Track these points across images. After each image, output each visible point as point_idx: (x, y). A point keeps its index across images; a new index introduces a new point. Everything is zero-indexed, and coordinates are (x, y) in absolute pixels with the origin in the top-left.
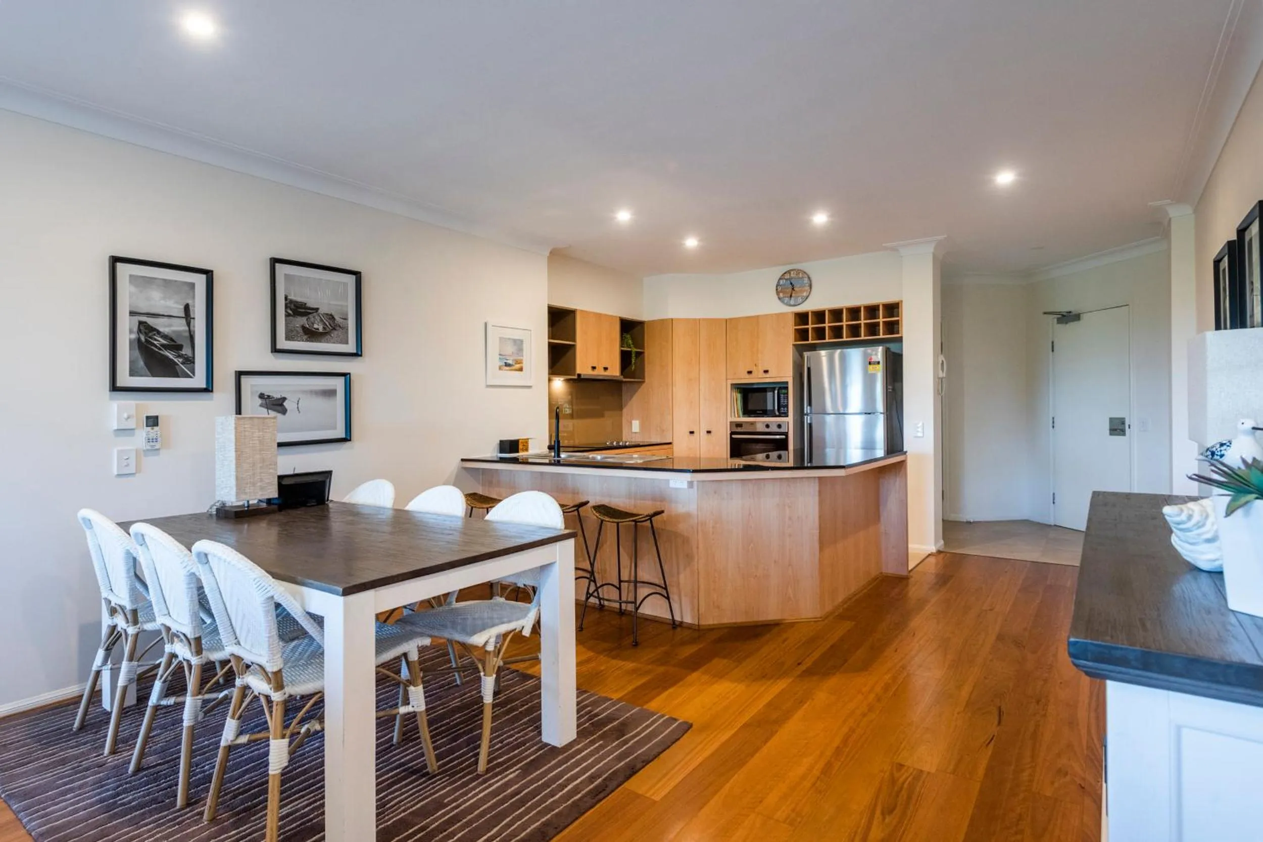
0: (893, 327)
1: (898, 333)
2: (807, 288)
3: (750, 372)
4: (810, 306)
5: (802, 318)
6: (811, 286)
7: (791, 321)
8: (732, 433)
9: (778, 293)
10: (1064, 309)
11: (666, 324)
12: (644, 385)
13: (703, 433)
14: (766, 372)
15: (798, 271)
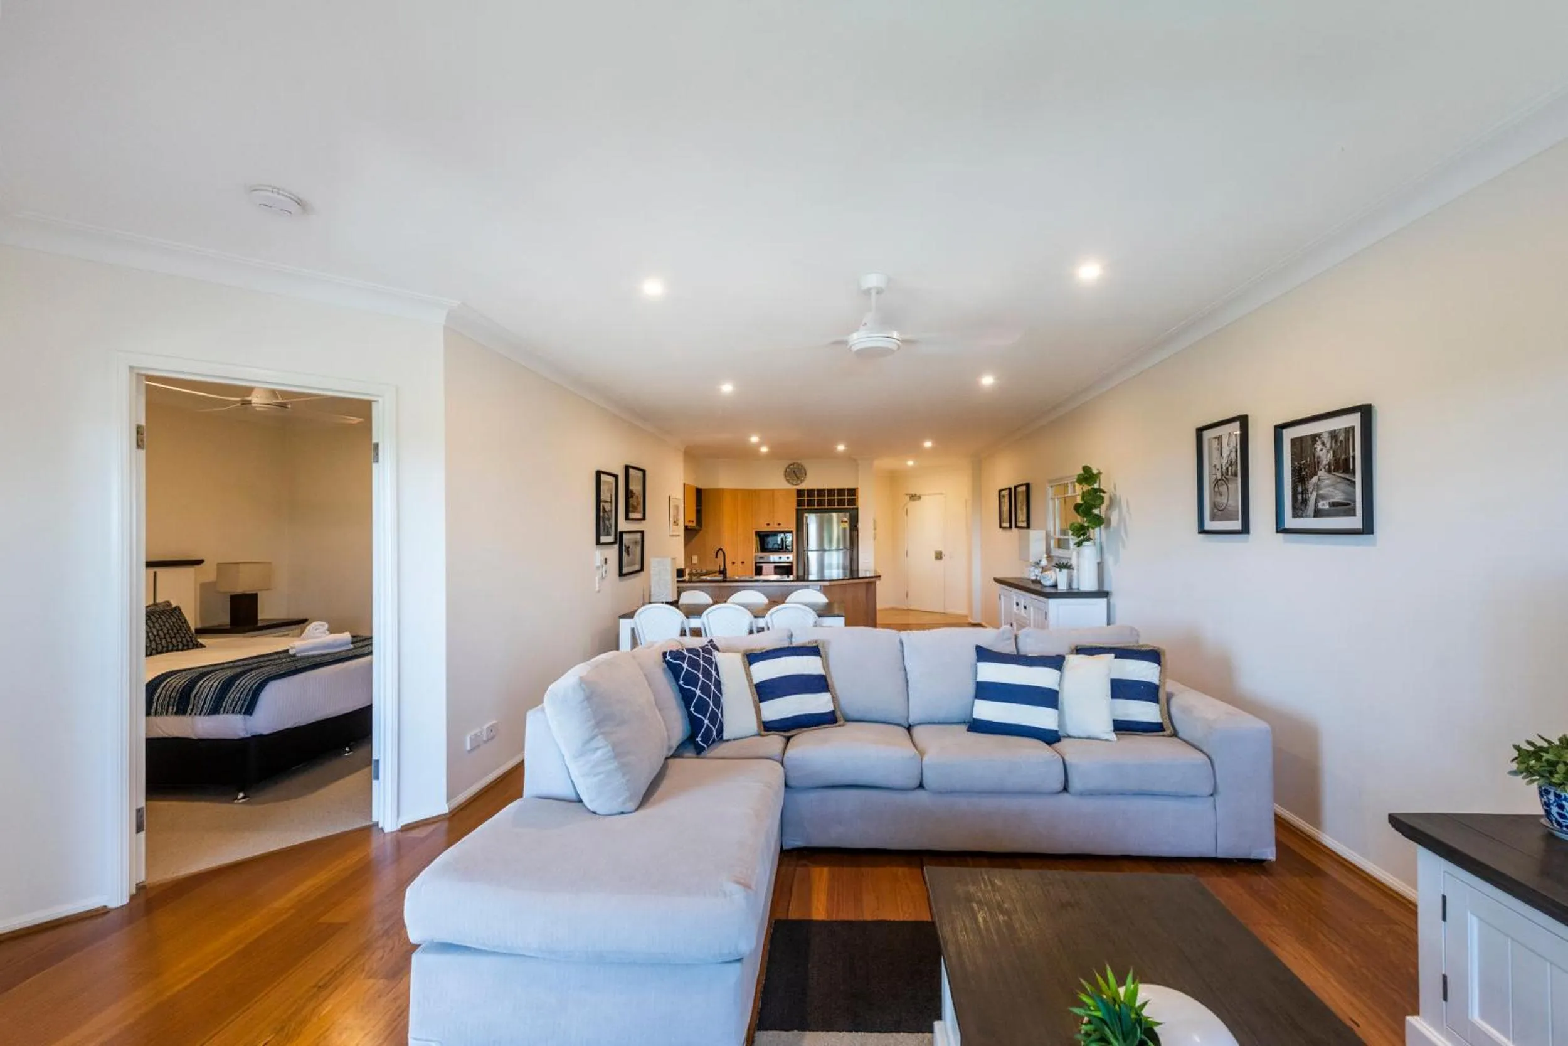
0: (853, 502)
1: (855, 505)
2: (804, 475)
3: (768, 524)
4: (804, 486)
5: (800, 493)
6: (805, 474)
7: (795, 494)
8: (756, 563)
9: (785, 476)
10: (913, 493)
11: (718, 492)
12: (701, 532)
13: (740, 564)
14: (779, 524)
15: (799, 465)
